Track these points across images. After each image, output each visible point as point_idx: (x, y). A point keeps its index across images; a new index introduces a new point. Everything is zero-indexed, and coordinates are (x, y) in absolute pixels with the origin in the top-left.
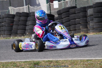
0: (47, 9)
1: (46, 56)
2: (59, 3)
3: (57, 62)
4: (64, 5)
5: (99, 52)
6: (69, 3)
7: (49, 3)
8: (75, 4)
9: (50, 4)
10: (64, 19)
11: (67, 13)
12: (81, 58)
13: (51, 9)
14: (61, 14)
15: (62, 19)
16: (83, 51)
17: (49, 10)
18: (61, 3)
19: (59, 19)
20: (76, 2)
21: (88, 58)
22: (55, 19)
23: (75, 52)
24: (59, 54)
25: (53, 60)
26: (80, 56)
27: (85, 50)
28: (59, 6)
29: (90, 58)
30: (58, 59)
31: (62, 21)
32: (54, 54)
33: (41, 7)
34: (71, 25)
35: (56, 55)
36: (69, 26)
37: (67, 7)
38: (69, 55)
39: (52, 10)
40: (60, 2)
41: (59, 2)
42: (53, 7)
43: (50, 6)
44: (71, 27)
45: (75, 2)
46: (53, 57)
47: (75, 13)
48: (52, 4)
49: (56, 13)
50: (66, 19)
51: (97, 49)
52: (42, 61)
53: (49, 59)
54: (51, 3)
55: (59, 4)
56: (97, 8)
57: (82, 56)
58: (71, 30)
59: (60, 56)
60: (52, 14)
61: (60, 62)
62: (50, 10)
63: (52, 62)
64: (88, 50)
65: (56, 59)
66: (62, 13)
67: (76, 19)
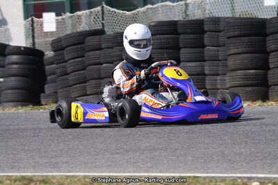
0: (26, 35)
1: (16, 164)
2: (57, 20)
3: (46, 183)
4: (70, 25)
5: (160, 156)
6: (84, 20)
7: (30, 19)
8: (101, 25)
9: (32, 21)
10: (70, 63)
11: (79, 46)
12: (110, 172)
13: (36, 35)
14: (63, 49)
15: (66, 62)
16: (117, 153)
17: (31, 36)
18: (63, 19)
19: (56, 62)
20: (103, 19)
21: (129, 172)
22: (45, 62)
23: (95, 155)
24: (52, 160)
25: (35, 176)
26: (109, 167)
27: (121, 151)
28: (57, 28)
29: (134, 172)
30: (48, 172)
31: (65, 67)
32: (37, 160)
33: (8, 29)
34: (88, 81)
35: (45, 161)
36: (82, 81)
37: (79, 30)
38: (80, 162)
39: (38, 39)
40: (61, 15)
41: (57, 15)
42: (42, 30)
43: (32, 26)
44: (87, 84)
45: (101, 19)
46: (34, 167)
47: (100, 49)
48: (37, 22)
49: (49, 45)
50: (75, 62)
51: (155, 150)
52: (4, 176)
53: (24, 172)
54: (35, 19)
55: (58, 22)
56: (158, 36)
57: (115, 167)
58: (88, 93)
59: (55, 166)
60: (37, 47)
61: (55, 181)
62: (33, 37)
63: (31, 180)
64: (129, 151)
65: (44, 174)
66: (64, 45)
67: (102, 64)
